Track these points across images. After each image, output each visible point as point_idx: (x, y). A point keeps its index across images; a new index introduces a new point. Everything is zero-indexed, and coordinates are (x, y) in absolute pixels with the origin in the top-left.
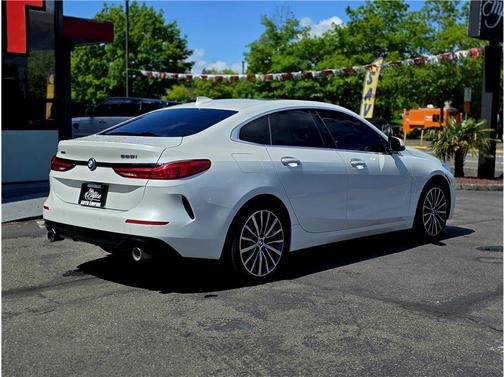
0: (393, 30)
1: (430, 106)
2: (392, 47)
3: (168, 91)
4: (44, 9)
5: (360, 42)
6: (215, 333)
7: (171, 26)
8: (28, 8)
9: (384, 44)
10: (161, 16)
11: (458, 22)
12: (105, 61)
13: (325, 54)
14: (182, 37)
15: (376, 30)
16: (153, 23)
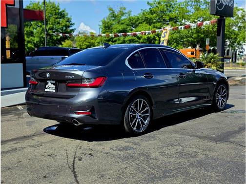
0: (171, 11)
1: (190, 47)
2: (171, 19)
3: (63, 43)
4: (14, 5)
5: (156, 18)
6: (119, 152)
7: (64, 11)
8: (7, 5)
9: (167, 18)
10: (58, 6)
11: (202, 7)
12: (32, 29)
13: (140, 23)
14: (69, 16)
15: (163, 12)
16: (55, 10)
